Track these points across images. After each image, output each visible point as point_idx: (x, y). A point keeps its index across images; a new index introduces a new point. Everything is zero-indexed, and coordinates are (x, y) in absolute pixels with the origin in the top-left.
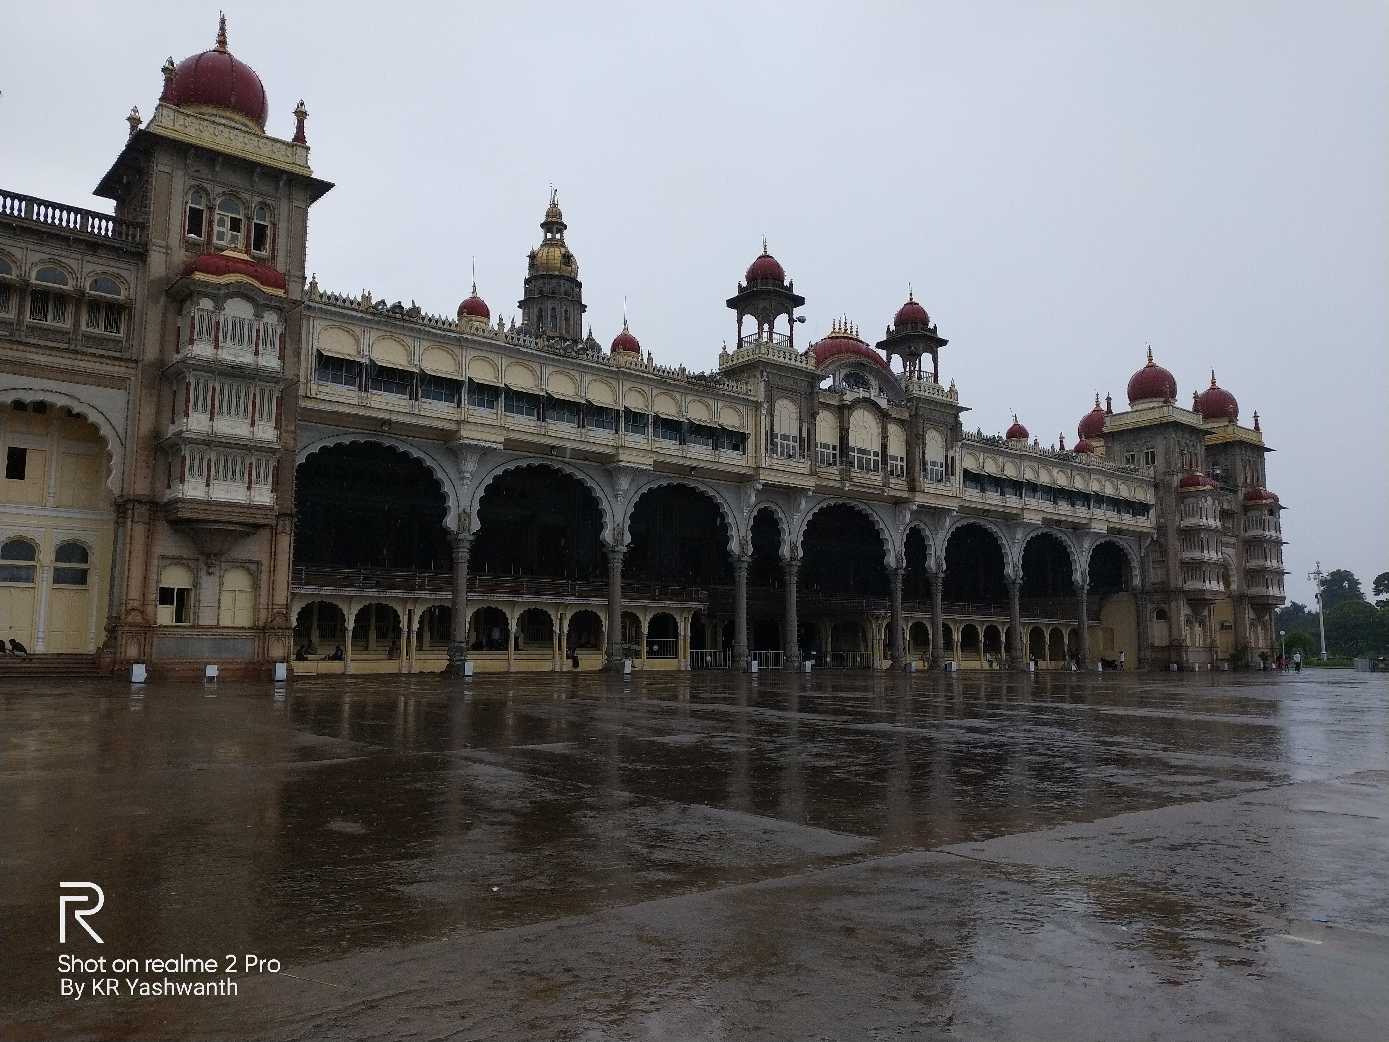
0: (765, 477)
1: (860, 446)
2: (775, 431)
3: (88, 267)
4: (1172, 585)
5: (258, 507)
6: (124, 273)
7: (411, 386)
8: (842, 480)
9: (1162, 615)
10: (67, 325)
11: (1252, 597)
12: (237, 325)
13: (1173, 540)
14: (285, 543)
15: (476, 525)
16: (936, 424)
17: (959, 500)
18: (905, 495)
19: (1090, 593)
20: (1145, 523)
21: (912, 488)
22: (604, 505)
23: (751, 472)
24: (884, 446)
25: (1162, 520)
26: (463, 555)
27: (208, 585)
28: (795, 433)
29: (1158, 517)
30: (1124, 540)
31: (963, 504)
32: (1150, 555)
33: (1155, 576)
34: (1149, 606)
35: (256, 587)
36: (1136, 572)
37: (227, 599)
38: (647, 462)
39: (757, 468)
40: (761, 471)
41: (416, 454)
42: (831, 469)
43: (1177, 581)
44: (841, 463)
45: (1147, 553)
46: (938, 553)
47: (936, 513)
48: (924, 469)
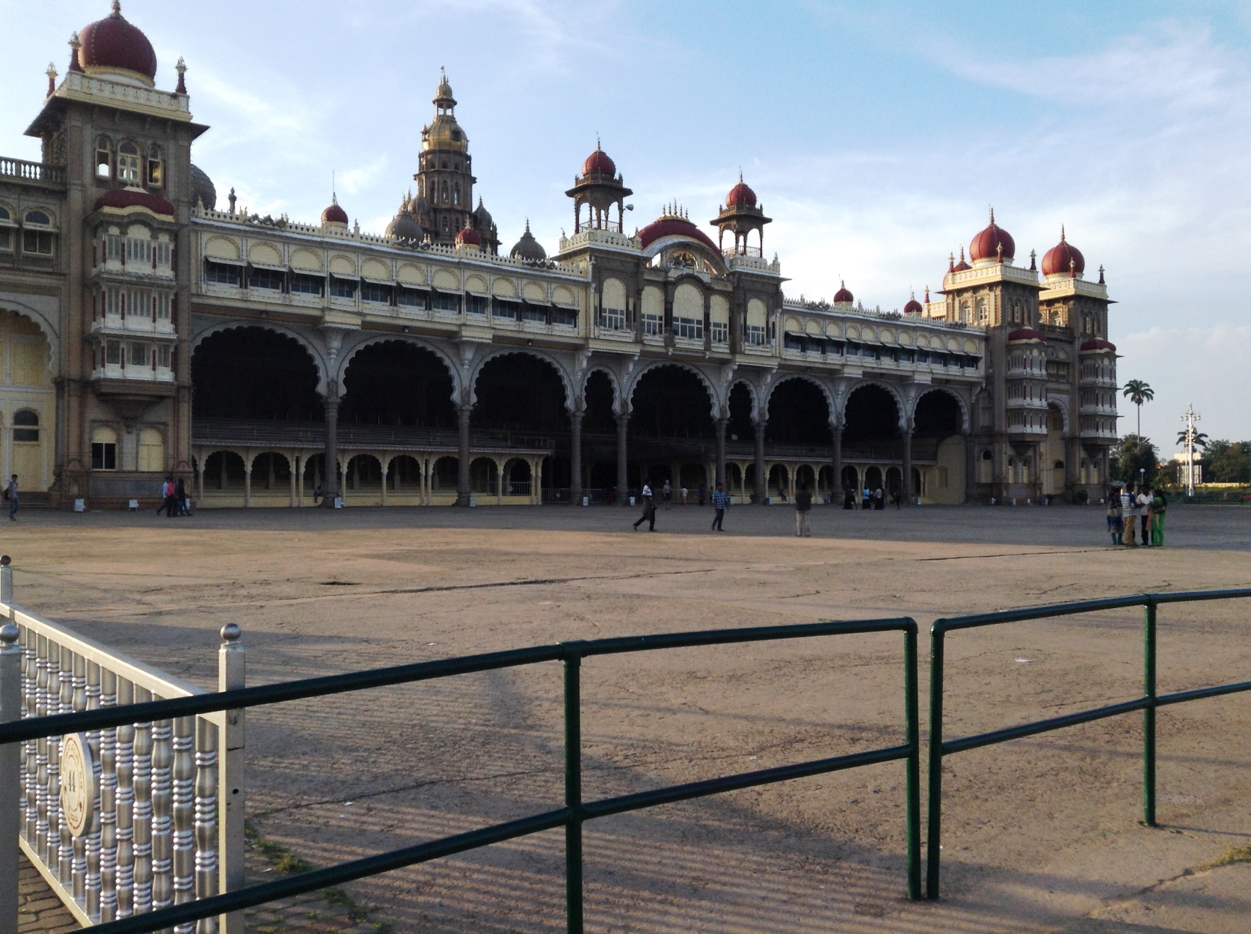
0: (594, 346)
1: (685, 316)
2: (604, 306)
3: (24, 204)
4: (997, 429)
5: (161, 383)
6: (51, 207)
7: (283, 282)
8: (666, 346)
9: (988, 455)
10: (11, 249)
11: (1084, 439)
12: (139, 245)
13: (1000, 388)
14: (186, 410)
15: (343, 390)
16: (758, 294)
17: (779, 360)
18: (727, 356)
19: (914, 437)
20: (974, 374)
21: (734, 349)
22: (453, 372)
23: (581, 342)
24: (707, 316)
25: (991, 371)
26: (333, 414)
27: (128, 442)
28: (623, 307)
29: (987, 368)
30: (954, 389)
31: (783, 362)
32: (981, 401)
33: (983, 420)
34: (977, 449)
35: (165, 441)
36: (966, 417)
37: (143, 452)
38: (487, 336)
39: (587, 339)
40: (590, 341)
41: (290, 335)
42: (657, 337)
43: (1001, 425)
44: (666, 332)
45: (977, 400)
46: (762, 405)
47: (759, 371)
48: (746, 334)
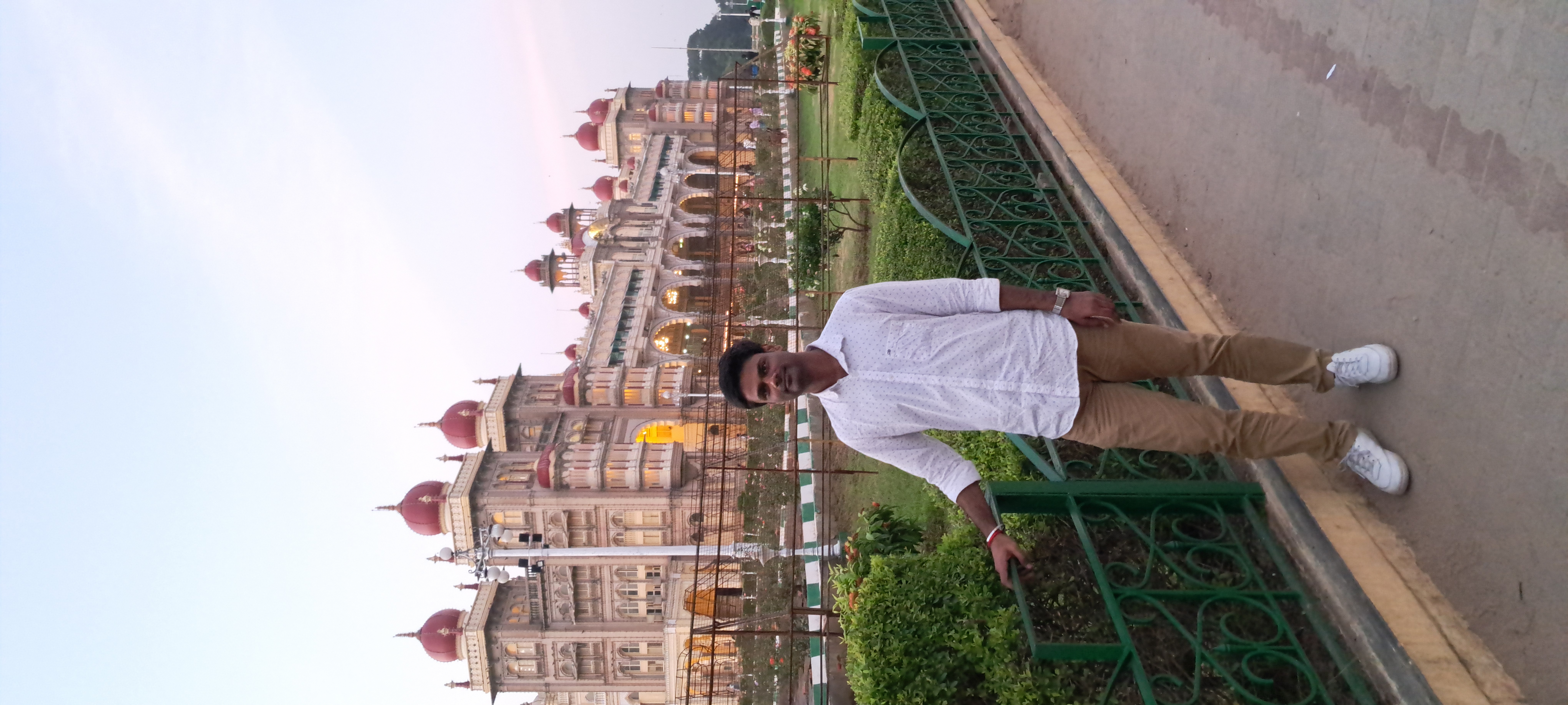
0: (658, 261)
2: (631, 260)
8: (658, 240)
16: (622, 209)
17: (667, 201)
18: (665, 221)
20: (677, 141)
21: (661, 217)
23: (654, 270)
24: (637, 226)
25: (675, 132)
29: (673, 134)
30: (687, 150)
31: (669, 204)
33: (709, 138)
39: (653, 266)
42: (652, 244)
43: (711, 126)
44: (648, 240)
46: (699, 218)
47: (675, 214)
48: (650, 213)
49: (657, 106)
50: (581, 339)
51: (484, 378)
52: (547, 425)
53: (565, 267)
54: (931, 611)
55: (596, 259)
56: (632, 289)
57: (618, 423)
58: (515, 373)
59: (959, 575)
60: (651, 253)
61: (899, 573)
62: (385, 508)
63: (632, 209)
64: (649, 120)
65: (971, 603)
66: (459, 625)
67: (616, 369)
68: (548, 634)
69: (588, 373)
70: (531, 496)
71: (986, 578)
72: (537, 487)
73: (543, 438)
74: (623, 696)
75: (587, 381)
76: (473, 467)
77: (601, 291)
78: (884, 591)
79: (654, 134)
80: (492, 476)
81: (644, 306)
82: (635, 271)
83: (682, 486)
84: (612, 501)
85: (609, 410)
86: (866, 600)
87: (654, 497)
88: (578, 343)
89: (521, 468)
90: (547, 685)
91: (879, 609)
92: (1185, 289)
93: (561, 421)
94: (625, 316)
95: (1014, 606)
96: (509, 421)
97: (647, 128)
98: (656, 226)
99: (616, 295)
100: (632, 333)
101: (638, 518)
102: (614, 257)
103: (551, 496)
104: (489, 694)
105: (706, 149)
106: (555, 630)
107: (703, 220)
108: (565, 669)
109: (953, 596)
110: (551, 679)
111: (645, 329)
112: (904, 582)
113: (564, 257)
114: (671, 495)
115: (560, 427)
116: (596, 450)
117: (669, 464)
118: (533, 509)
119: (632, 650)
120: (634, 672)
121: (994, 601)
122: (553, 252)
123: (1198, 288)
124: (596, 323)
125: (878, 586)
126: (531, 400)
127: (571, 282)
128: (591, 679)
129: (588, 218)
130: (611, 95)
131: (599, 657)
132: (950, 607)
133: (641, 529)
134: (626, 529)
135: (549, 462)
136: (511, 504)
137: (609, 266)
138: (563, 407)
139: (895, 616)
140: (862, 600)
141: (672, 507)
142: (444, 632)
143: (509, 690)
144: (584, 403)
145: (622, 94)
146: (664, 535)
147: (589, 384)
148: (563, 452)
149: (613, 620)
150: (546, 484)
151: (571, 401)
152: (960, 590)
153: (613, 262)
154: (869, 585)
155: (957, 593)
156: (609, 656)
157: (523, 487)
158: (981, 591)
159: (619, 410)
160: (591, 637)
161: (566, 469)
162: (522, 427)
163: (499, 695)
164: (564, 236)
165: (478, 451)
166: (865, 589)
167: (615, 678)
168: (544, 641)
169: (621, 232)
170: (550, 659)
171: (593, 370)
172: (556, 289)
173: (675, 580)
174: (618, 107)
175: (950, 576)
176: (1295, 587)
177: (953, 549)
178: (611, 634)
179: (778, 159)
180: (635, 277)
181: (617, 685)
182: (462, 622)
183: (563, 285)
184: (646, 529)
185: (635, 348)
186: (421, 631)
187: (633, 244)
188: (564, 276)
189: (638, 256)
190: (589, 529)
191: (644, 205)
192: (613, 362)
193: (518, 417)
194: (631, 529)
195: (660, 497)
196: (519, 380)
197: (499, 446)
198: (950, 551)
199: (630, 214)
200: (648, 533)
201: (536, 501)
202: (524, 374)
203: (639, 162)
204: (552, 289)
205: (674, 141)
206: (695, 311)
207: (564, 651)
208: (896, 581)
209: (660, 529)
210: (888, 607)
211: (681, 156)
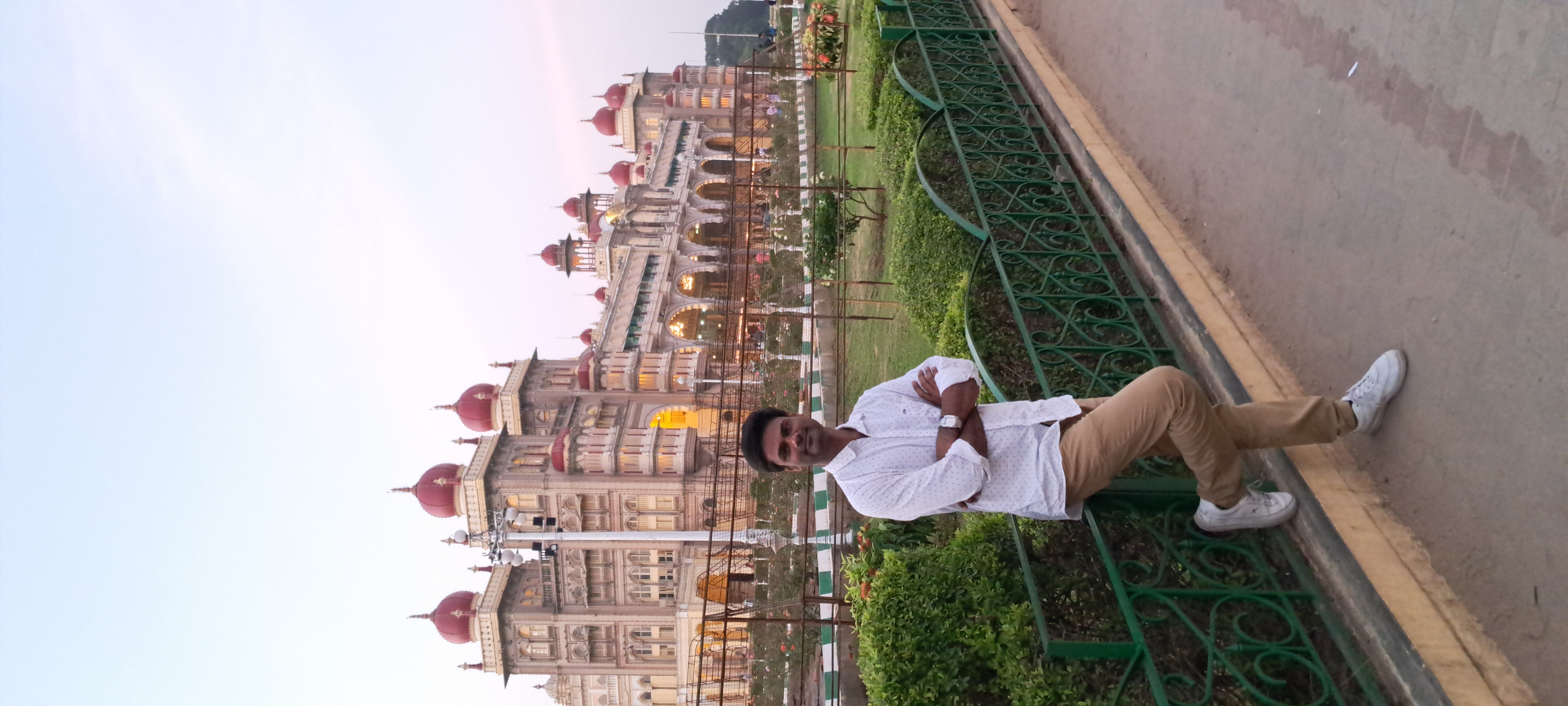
0: (674, 247)
8: (674, 225)
16: (639, 193)
18: (681, 207)
20: (694, 126)
21: (677, 203)
23: (670, 255)
24: (653, 211)
25: (692, 118)
28: (647, 239)
29: (690, 119)
30: (704, 136)
39: (669, 251)
43: (729, 112)
44: (664, 226)
45: (712, 128)
46: (716, 204)
47: (691, 200)
49: (674, 92)
50: (597, 324)
51: (500, 362)
52: (562, 409)
53: (581, 252)
54: (944, 606)
55: (612, 244)
56: (648, 275)
57: (633, 408)
58: (531, 357)
59: (971, 571)
60: (667, 238)
61: (911, 568)
62: (400, 490)
63: (648, 195)
64: (666, 105)
65: (984, 599)
66: (473, 607)
67: (631, 354)
68: (561, 617)
69: (604, 357)
70: (545, 480)
71: (999, 573)
72: (551, 470)
73: (558, 421)
74: (635, 679)
75: (602, 366)
76: (488, 450)
77: (617, 276)
78: (897, 585)
79: (671, 119)
80: (506, 459)
81: (660, 291)
82: (651, 257)
83: (695, 471)
84: (625, 485)
85: (623, 394)
86: (878, 595)
87: (667, 482)
88: (594, 327)
89: (536, 451)
90: (559, 667)
91: (891, 603)
92: (1203, 285)
93: (576, 405)
94: (641, 301)
95: (1026, 603)
96: (525, 405)
97: (664, 113)
98: (672, 211)
99: (632, 280)
100: (647, 318)
101: (651, 503)
102: (630, 243)
103: (564, 481)
104: (502, 676)
105: (723, 135)
106: (567, 613)
107: (719, 205)
108: (577, 652)
109: (966, 591)
110: (563, 662)
111: (660, 314)
112: (917, 576)
113: (581, 242)
114: (684, 480)
115: (574, 411)
116: (610, 435)
117: (682, 449)
118: (547, 493)
119: (645, 634)
120: (646, 656)
121: (1007, 597)
122: (569, 237)
123: (1216, 284)
124: (612, 308)
125: (891, 580)
126: (547, 384)
127: (588, 267)
128: (603, 662)
129: (604, 203)
130: (629, 80)
131: (612, 641)
132: (962, 603)
133: (655, 514)
134: (640, 513)
135: (563, 446)
136: (525, 487)
137: (625, 251)
138: (578, 391)
139: (908, 610)
140: (875, 594)
141: (685, 492)
142: (457, 614)
143: (521, 673)
144: (599, 387)
145: (640, 78)
146: (677, 520)
147: (604, 369)
148: (577, 436)
149: (626, 604)
150: (560, 468)
151: (585, 386)
152: (973, 586)
153: (629, 248)
154: (882, 579)
155: (969, 588)
156: (621, 639)
157: (538, 470)
158: (994, 587)
159: (633, 395)
160: (603, 621)
161: (581, 453)
162: (537, 411)
163: (512, 677)
164: (581, 220)
165: (494, 434)
166: (878, 583)
167: (627, 661)
168: (557, 624)
169: (638, 218)
170: (562, 642)
171: (608, 355)
172: (573, 273)
173: (687, 565)
174: (636, 92)
175: (963, 572)
176: (1309, 588)
177: (967, 544)
178: (624, 618)
179: (795, 147)
180: (651, 262)
181: (629, 668)
182: (476, 604)
183: (579, 270)
184: (659, 514)
185: (650, 334)
186: (434, 613)
187: (650, 230)
188: (581, 261)
189: (654, 242)
190: (602, 513)
191: (660, 191)
192: (628, 347)
193: (533, 401)
194: (644, 514)
195: (673, 482)
196: (535, 363)
197: (515, 429)
198: (963, 546)
199: (647, 199)
200: (661, 518)
201: (550, 484)
202: (540, 357)
203: (656, 148)
204: (568, 273)
205: (691, 126)
206: (711, 297)
207: (577, 634)
208: (909, 576)
209: (672, 514)
210: (900, 602)
211: (698, 142)
